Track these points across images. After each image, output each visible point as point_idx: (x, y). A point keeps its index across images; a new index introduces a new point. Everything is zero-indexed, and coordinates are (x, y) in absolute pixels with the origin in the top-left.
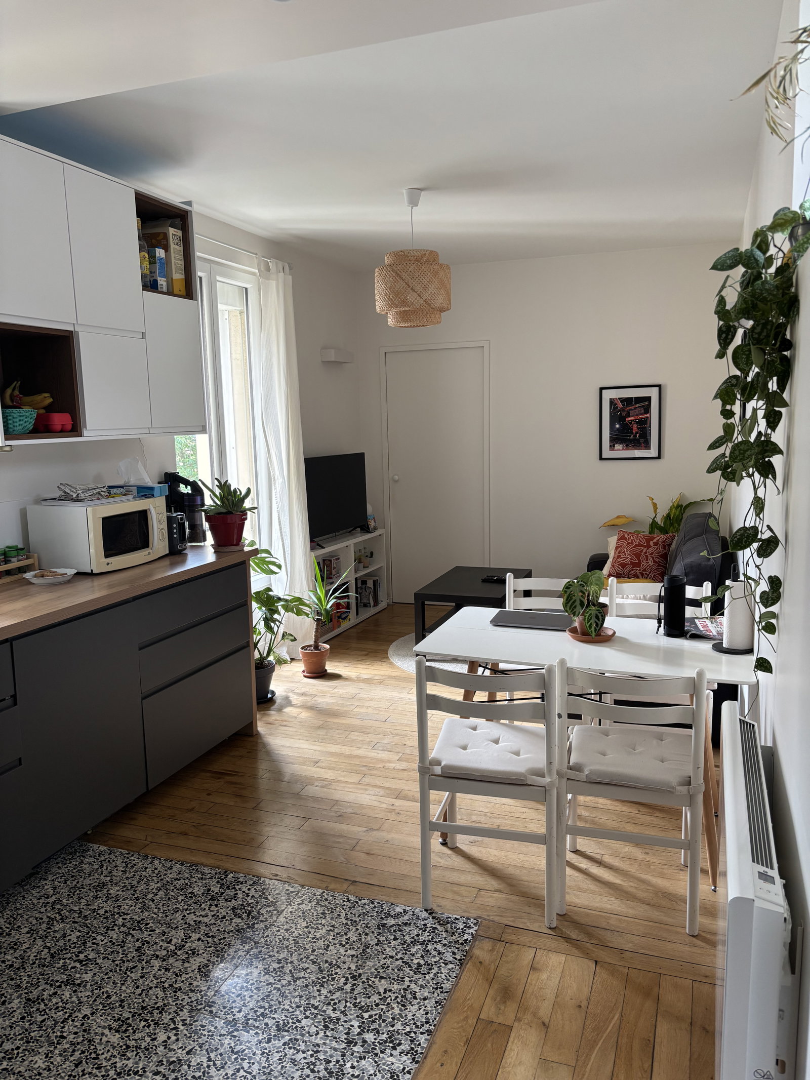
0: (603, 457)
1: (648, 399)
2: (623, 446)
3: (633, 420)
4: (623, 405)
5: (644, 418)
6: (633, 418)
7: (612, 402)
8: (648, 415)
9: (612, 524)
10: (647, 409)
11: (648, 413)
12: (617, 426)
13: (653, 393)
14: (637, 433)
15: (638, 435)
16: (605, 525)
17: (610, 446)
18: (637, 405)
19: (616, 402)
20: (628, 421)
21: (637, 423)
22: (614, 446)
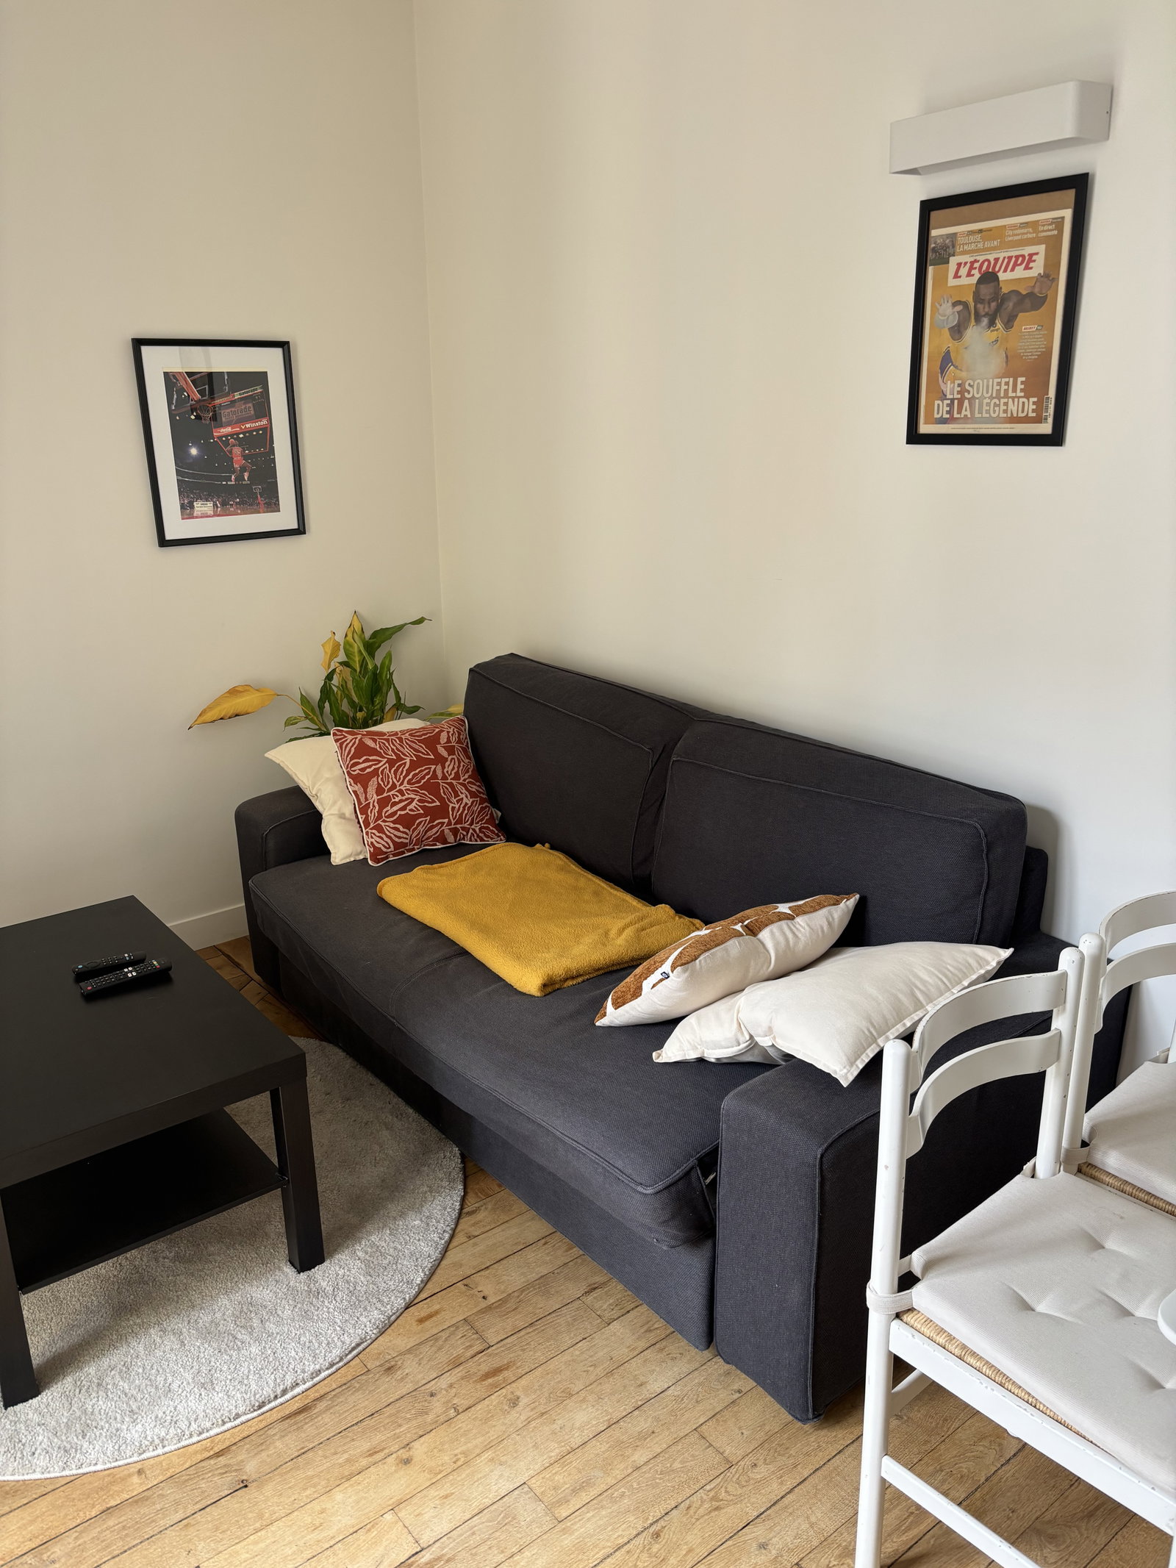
0: (168, 537)
1: (261, 378)
2: (215, 505)
3: (232, 435)
4: (202, 393)
5: (257, 430)
6: (228, 430)
7: (170, 380)
8: (264, 422)
9: (231, 712)
10: (263, 408)
11: (264, 416)
12: (194, 451)
13: (269, 362)
14: (243, 469)
15: (246, 476)
16: (209, 716)
17: (183, 507)
18: (237, 395)
19: (182, 383)
20: (220, 437)
21: (241, 443)
22: (192, 507)
